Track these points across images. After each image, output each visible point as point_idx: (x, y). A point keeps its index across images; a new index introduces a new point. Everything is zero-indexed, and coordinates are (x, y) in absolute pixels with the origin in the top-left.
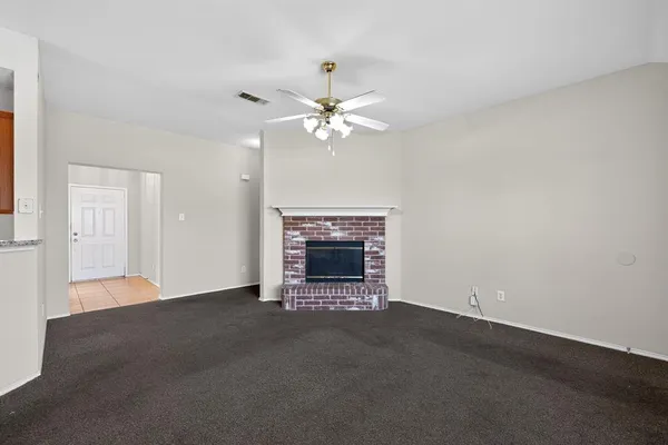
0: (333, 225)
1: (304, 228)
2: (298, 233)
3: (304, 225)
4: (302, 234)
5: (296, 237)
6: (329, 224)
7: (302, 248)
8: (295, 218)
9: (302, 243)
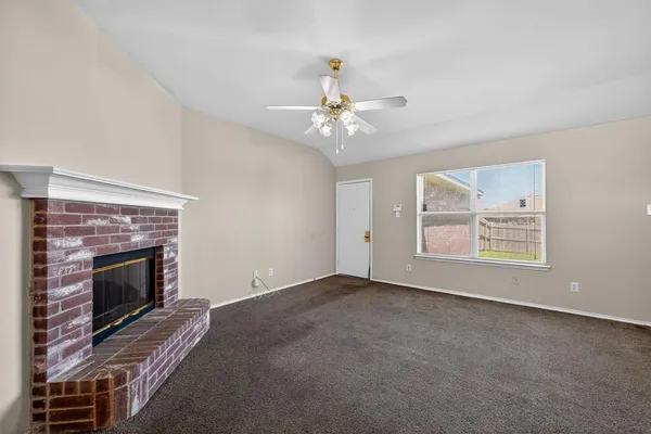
0: (134, 221)
1: (90, 230)
2: (78, 241)
3: (90, 223)
4: (87, 243)
5: (75, 250)
6: (128, 219)
7: (87, 277)
8: (73, 206)
9: (86, 263)
